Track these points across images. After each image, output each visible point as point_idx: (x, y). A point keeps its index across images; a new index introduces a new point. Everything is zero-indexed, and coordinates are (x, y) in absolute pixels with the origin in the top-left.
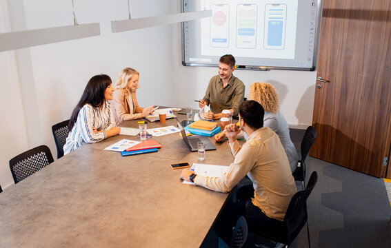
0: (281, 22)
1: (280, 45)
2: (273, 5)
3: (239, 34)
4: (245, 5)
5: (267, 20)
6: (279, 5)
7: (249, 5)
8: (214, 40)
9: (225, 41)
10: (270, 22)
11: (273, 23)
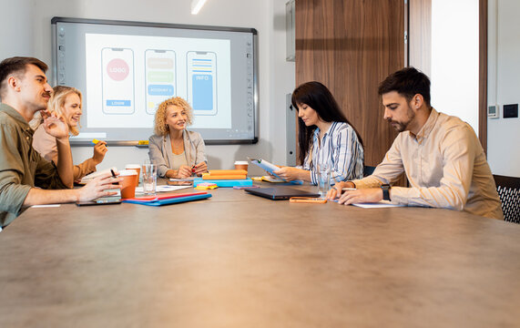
0: (210, 77)
1: (211, 108)
2: (198, 53)
3: (151, 93)
4: (157, 51)
5: (191, 74)
6: (205, 53)
7: (164, 51)
8: (109, 103)
9: (127, 103)
10: (194, 76)
11: (199, 78)
